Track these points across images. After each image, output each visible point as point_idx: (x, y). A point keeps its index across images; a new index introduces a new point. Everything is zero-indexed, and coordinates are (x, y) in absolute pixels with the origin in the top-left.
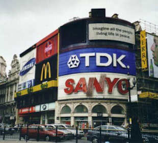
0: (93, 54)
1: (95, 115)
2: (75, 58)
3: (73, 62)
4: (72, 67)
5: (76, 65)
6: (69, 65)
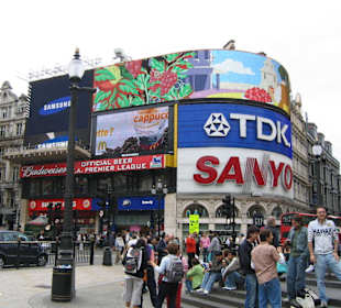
0: (252, 118)
1: (250, 221)
2: (220, 118)
3: (217, 125)
4: (213, 135)
5: (222, 131)
6: (208, 131)
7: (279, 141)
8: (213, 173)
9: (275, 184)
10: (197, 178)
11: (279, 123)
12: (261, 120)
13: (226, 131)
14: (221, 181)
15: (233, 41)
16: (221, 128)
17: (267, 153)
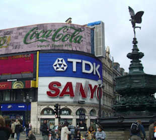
1: (78, 117)
3: (60, 65)
4: (58, 70)
5: (63, 68)
6: (55, 68)
7: (95, 73)
8: (57, 91)
9: (92, 97)
10: (49, 93)
11: (94, 64)
12: (84, 62)
13: (65, 68)
14: (62, 95)
15: (70, 18)
16: (62, 66)
17: (88, 80)
